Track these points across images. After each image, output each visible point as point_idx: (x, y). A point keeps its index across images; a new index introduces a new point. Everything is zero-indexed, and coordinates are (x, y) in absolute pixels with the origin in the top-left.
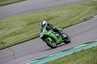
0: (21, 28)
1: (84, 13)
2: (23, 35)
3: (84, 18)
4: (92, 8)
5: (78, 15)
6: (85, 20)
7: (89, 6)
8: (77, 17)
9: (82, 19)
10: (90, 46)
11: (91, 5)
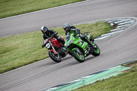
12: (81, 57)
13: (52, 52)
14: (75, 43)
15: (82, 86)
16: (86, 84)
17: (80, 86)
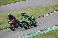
0: (2, 21)
1: (40, 13)
2: (3, 25)
3: (39, 16)
4: (44, 10)
5: (36, 14)
6: (40, 17)
7: (42, 8)
8: (35, 15)
9: (38, 16)
10: (43, 32)
11: (44, 8)
12: (27, 27)
13: (11, 26)
14: (25, 21)
15: (51, 30)
16: (53, 30)
17: (50, 31)
